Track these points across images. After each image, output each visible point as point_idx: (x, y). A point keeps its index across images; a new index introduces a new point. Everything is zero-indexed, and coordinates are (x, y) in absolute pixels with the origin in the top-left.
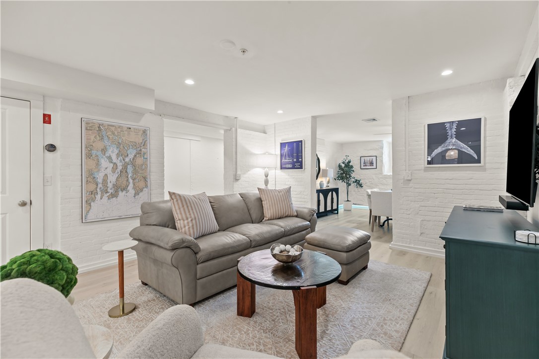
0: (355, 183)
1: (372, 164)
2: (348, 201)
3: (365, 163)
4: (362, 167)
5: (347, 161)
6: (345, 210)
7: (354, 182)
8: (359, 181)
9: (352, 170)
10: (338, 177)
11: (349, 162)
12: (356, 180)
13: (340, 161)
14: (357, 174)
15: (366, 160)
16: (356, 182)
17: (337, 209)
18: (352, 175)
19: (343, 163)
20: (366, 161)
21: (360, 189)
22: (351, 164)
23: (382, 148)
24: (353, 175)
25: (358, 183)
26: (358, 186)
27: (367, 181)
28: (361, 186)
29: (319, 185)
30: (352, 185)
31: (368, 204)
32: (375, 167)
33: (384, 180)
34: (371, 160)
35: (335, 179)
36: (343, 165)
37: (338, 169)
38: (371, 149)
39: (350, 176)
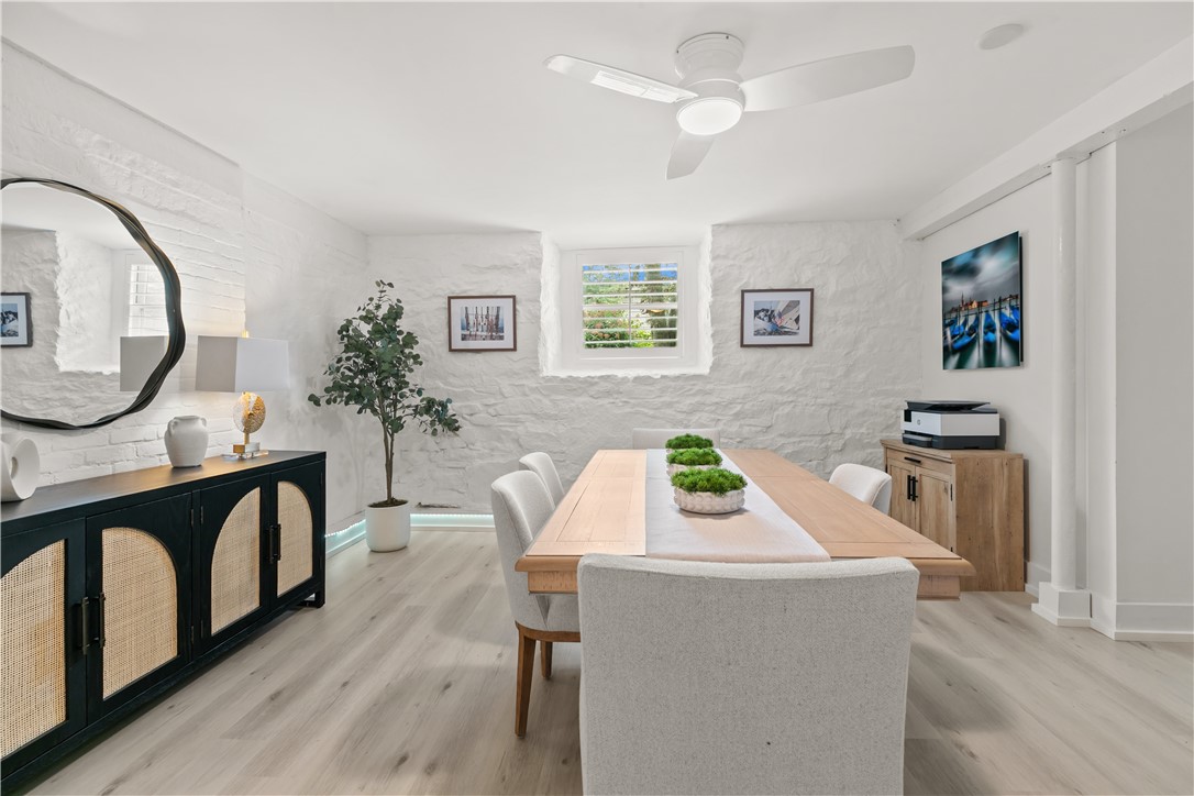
0: (426, 418)
1: (495, 329)
2: (392, 502)
3: (466, 327)
4: (458, 343)
5: (384, 310)
6: (373, 551)
7: (417, 411)
8: (444, 405)
9: (410, 356)
10: (337, 387)
11: (396, 313)
12: (431, 403)
13: (349, 309)
14: (434, 373)
15: (471, 312)
16: (428, 410)
17: (316, 584)
18: (409, 377)
19: (367, 319)
20: (472, 319)
21: (447, 440)
22: (403, 324)
23: (537, 263)
24: (413, 379)
25: (440, 415)
26: (439, 427)
27: (477, 405)
28: (452, 426)
29: (162, 447)
30: (410, 422)
31: (489, 507)
32: (507, 342)
33: (546, 401)
34: (493, 313)
35: (314, 400)
36: (365, 329)
37: (339, 349)
38: (495, 267)
39: (402, 384)
